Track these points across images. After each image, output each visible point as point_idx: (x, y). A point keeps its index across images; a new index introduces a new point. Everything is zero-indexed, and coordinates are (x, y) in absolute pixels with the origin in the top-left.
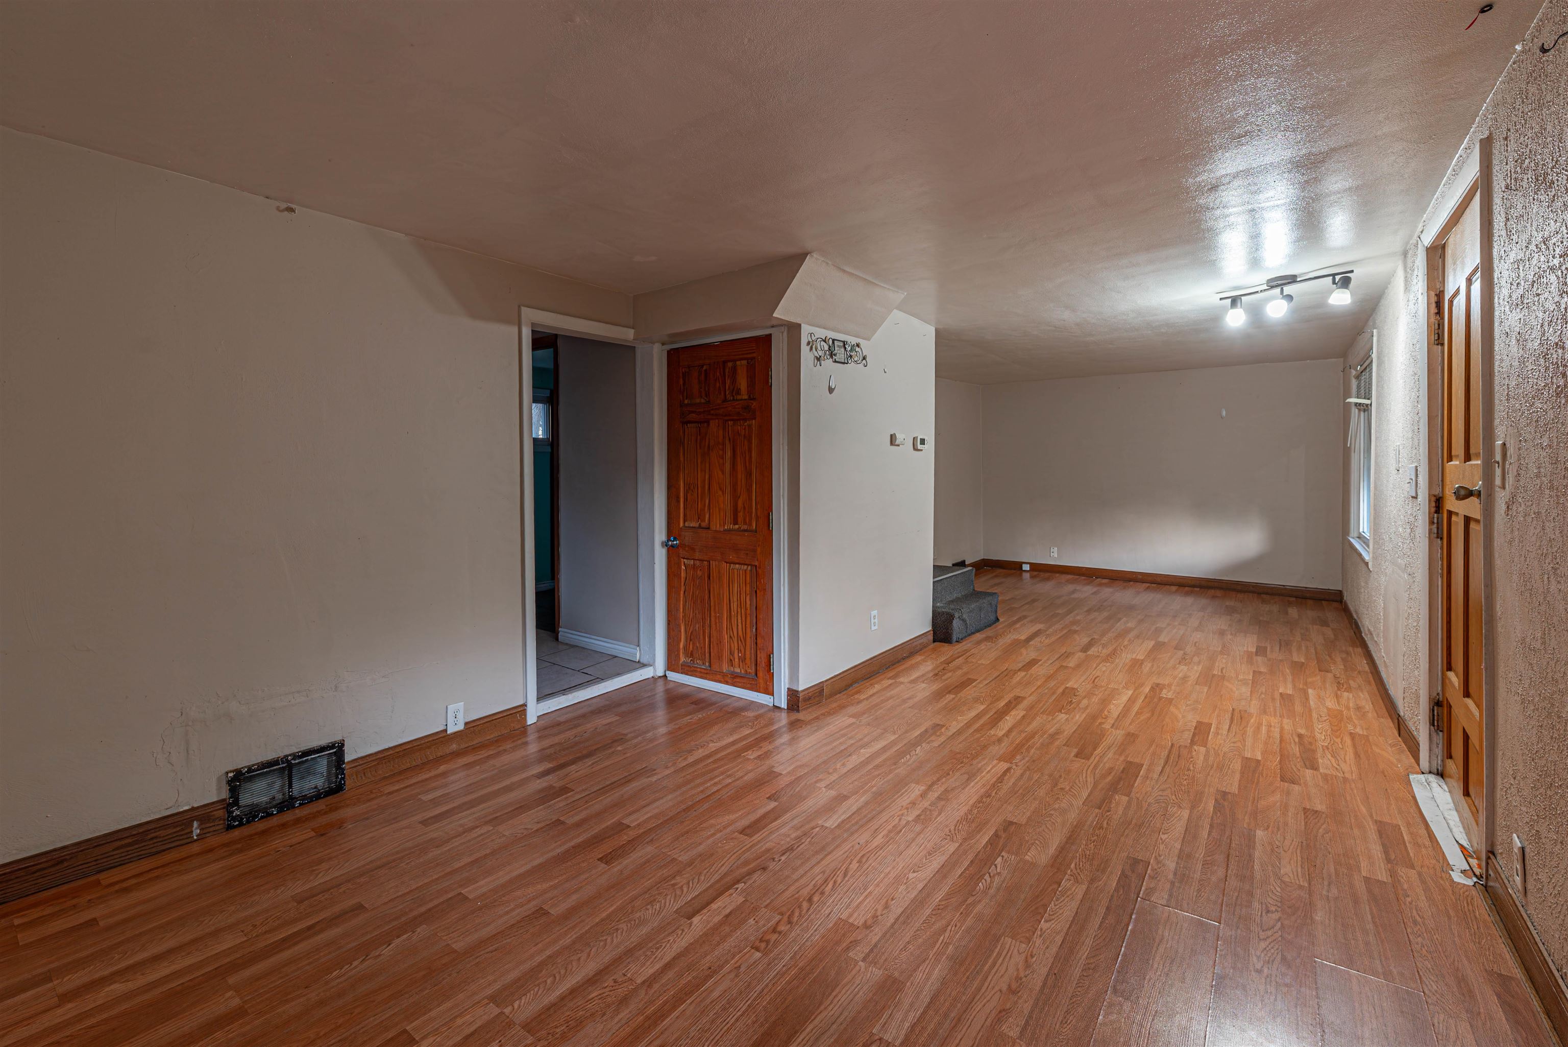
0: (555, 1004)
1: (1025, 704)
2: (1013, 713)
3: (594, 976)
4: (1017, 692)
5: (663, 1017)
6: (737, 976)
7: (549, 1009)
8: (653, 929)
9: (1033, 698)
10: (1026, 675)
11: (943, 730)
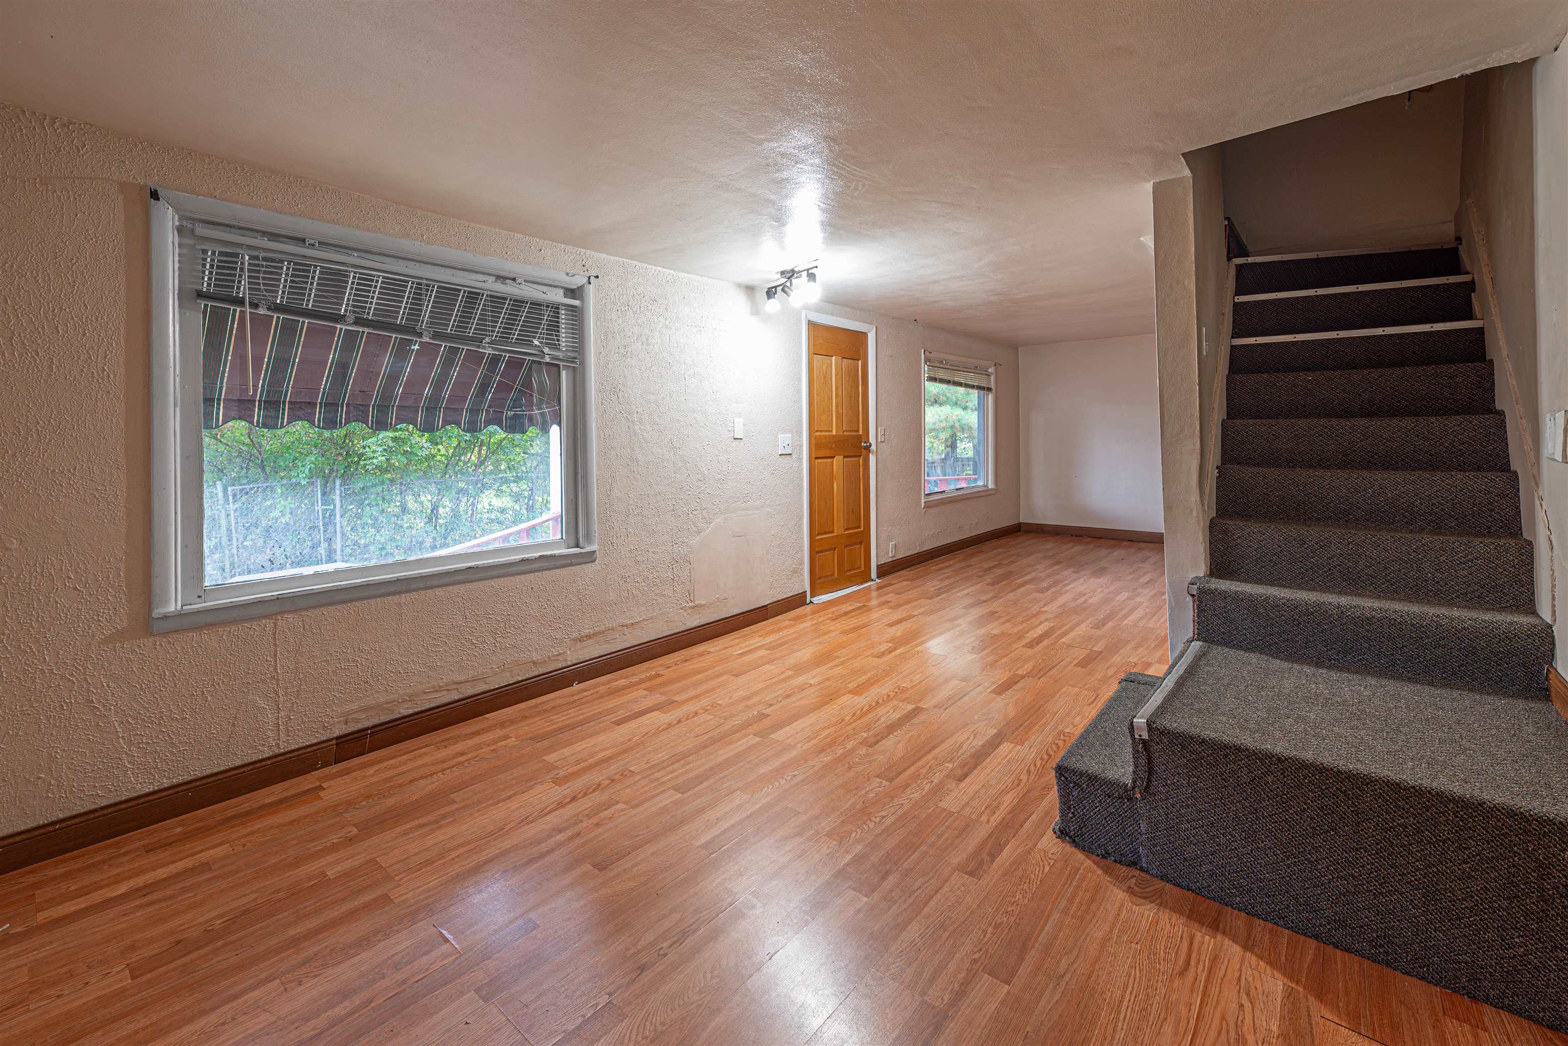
1: (1024, 642)
2: (1035, 636)
4: (1030, 652)
9: (1016, 646)
10: (1017, 670)
11: (1091, 626)
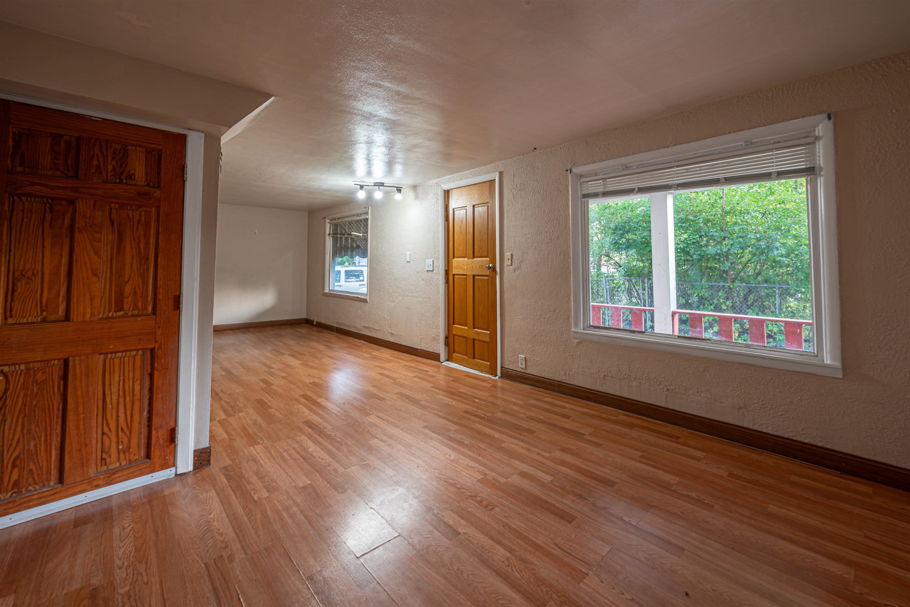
0: (524, 595)
3: (501, 577)
5: (536, 544)
6: (511, 517)
7: (527, 598)
8: (464, 551)
